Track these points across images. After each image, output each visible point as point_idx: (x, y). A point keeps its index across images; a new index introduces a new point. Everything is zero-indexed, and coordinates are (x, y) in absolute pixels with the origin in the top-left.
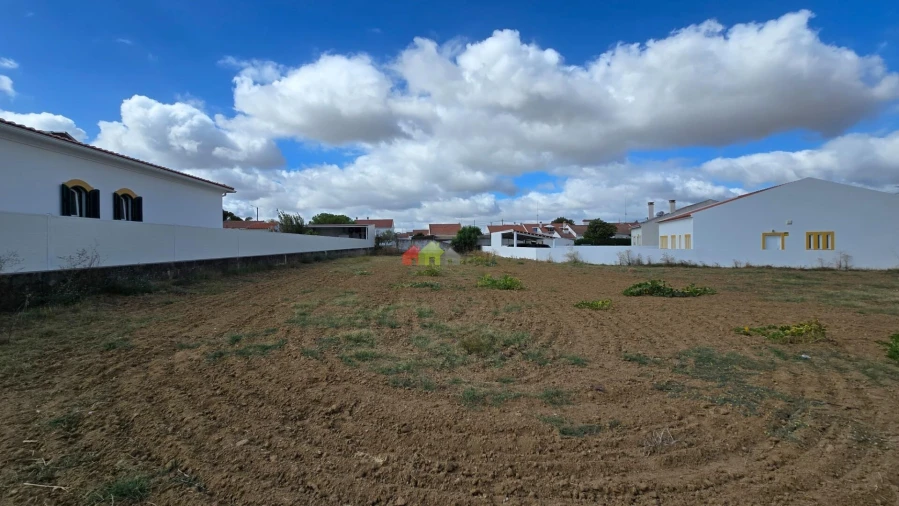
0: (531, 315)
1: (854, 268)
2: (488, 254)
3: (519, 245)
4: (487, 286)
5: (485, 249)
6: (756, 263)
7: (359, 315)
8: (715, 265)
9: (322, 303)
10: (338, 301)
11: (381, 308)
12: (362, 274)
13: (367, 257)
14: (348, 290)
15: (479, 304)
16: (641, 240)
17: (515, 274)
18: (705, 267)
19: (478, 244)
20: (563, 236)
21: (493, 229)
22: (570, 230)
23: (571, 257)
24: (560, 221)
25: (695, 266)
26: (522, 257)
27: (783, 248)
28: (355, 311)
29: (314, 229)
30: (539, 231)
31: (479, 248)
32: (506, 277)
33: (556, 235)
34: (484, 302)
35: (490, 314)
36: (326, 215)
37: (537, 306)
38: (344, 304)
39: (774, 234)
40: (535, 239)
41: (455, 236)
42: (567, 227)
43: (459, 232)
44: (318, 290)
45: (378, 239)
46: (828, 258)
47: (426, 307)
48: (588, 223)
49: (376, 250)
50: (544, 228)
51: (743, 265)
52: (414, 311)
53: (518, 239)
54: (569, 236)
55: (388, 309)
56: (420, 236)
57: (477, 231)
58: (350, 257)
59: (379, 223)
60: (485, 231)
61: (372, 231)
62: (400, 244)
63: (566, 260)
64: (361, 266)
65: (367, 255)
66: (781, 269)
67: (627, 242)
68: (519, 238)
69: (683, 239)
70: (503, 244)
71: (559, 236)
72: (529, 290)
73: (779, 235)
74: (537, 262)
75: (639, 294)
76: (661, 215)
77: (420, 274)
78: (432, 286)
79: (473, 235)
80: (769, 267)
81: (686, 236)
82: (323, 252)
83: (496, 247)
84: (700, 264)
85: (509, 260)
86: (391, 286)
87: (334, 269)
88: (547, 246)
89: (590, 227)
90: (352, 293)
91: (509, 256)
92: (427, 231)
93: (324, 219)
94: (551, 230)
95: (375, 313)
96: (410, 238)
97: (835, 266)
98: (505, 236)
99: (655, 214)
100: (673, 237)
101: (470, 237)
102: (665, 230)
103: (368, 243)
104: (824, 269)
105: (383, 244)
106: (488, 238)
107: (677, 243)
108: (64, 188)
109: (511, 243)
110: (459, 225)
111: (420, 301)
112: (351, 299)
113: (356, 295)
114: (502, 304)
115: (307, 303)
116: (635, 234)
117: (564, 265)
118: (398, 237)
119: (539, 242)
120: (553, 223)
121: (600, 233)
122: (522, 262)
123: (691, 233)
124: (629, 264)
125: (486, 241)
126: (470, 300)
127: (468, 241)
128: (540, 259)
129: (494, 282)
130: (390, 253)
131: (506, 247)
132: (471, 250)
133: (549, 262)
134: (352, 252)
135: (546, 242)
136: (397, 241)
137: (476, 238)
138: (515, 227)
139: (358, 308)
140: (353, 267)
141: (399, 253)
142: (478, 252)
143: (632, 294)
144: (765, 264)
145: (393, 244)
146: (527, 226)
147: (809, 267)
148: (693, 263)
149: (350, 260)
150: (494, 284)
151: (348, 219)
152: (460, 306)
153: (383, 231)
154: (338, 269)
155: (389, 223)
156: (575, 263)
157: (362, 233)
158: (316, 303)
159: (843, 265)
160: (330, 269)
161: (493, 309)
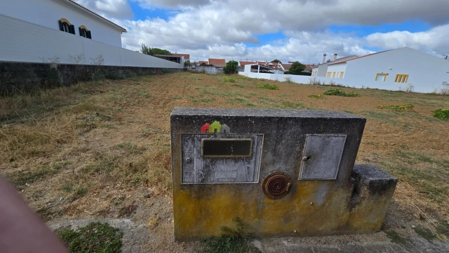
1: (413, 92)
2: (242, 76)
3: (260, 72)
5: (240, 73)
6: (372, 87)
8: (353, 87)
16: (317, 74)
18: (348, 87)
19: (237, 70)
21: (245, 63)
22: (281, 66)
23: (287, 79)
24: (276, 61)
25: (344, 87)
26: (262, 78)
27: (384, 81)
31: (237, 72)
39: (382, 74)
41: (225, 65)
43: (227, 64)
45: (185, 65)
46: (403, 87)
48: (292, 64)
49: (185, 70)
50: (268, 65)
51: (366, 88)
53: (260, 69)
54: (281, 69)
56: (203, 64)
59: (185, 56)
61: (183, 60)
63: (284, 80)
66: (382, 90)
67: (310, 74)
69: (340, 73)
70: (251, 71)
72: (282, 90)
73: (384, 74)
74: (270, 81)
75: (330, 94)
76: (329, 61)
77: (226, 81)
80: (377, 89)
81: (341, 72)
83: (247, 72)
84: (347, 86)
85: (256, 79)
88: (274, 73)
89: (292, 65)
92: (207, 62)
93: (156, 51)
94: (271, 66)
97: (405, 91)
98: (253, 67)
99: (326, 62)
100: (334, 73)
101: (233, 67)
102: (330, 69)
103: (181, 66)
104: (400, 91)
105: (188, 67)
107: (336, 75)
108: (60, 22)
109: (256, 71)
110: (224, 60)
116: (314, 70)
117: (284, 82)
120: (272, 62)
121: (297, 69)
123: (344, 71)
124: (314, 84)
125: (241, 69)
127: (232, 68)
128: (272, 79)
131: (252, 73)
132: (233, 73)
133: (276, 81)
136: (196, 66)
137: (236, 67)
141: (197, 73)
142: (236, 74)
143: (328, 94)
144: (375, 88)
147: (394, 90)
148: (343, 85)
150: (266, 87)
153: (186, 60)
155: (188, 56)
156: (289, 82)
157: (178, 61)
159: (409, 90)
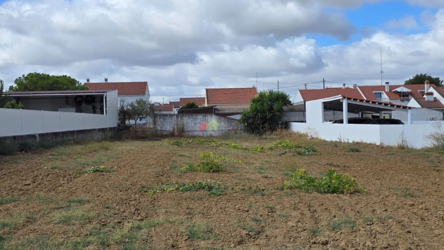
0: (373, 235)
2: (300, 136)
3: (351, 121)
4: (300, 188)
5: (296, 127)
7: (91, 238)
9: (30, 220)
10: (57, 215)
11: (128, 225)
12: (96, 171)
13: (106, 144)
14: (74, 198)
15: (287, 218)
17: (345, 168)
19: (285, 119)
20: (424, 105)
21: (309, 95)
22: (436, 95)
23: (437, 139)
24: (420, 80)
26: (358, 140)
28: (84, 231)
29: (18, 99)
30: (385, 98)
31: (286, 125)
32: (330, 174)
33: (413, 103)
34: (294, 213)
35: (304, 235)
36: (37, 75)
37: (382, 221)
38: (66, 221)
40: (378, 110)
41: (247, 107)
42: (432, 90)
43: (254, 101)
44: (24, 198)
45: (124, 114)
47: (200, 223)
49: (120, 132)
50: (394, 93)
52: (182, 229)
53: (350, 111)
54: (434, 105)
55: (139, 228)
56: (190, 108)
57: (282, 99)
58: (78, 143)
59: (125, 89)
60: (296, 99)
61: (113, 101)
62: (159, 121)
64: (95, 159)
65: (105, 139)
68: (351, 108)
70: (325, 120)
71: (417, 105)
72: (368, 193)
74: (382, 148)
77: (191, 169)
78: (210, 188)
79: (276, 106)
82: (33, 136)
85: (335, 145)
86: (143, 190)
87: (50, 165)
88: (397, 122)
90: (80, 202)
91: (335, 139)
92: (202, 100)
93: (35, 82)
94: (405, 96)
95: (117, 235)
96: (175, 111)
98: (327, 107)
101: (271, 109)
103: (107, 120)
105: (132, 122)
106: (302, 109)
109: (338, 118)
110: (254, 89)
111: (190, 214)
112: (78, 212)
113: (87, 206)
114: (324, 218)
115: (7, 220)
118: (155, 111)
119: (384, 115)
120: (408, 84)
122: (356, 148)
125: (297, 115)
126: (272, 210)
127: (269, 115)
128: (386, 144)
129: (311, 181)
130: (142, 135)
132: (273, 129)
133: (402, 148)
134: (81, 136)
135: (395, 115)
136: (155, 117)
137: (281, 110)
138: (347, 93)
139: (89, 227)
140: (82, 160)
141: (157, 136)
142: (284, 132)
145: (147, 121)
146: (364, 89)
149: (78, 148)
150: (311, 185)
151: (73, 82)
152: (256, 220)
153: (130, 101)
154: (58, 163)
155: (141, 88)
157: (98, 105)
158: (21, 220)
160: (46, 162)
161: (309, 224)
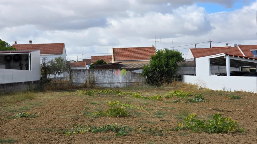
2: (191, 86)
3: (233, 74)
4: (191, 129)
12: (23, 116)
13: (31, 94)
17: (229, 112)
19: (179, 73)
21: (198, 53)
26: (238, 89)
31: (180, 78)
32: (216, 117)
40: (255, 65)
41: (147, 63)
43: (153, 58)
45: (45, 70)
49: (42, 85)
53: (231, 66)
56: (100, 64)
57: (176, 56)
58: (7, 94)
59: (45, 49)
60: (188, 56)
61: (37, 59)
62: (74, 75)
64: (22, 107)
65: (30, 90)
68: (233, 64)
70: (212, 73)
72: (247, 133)
77: (101, 114)
78: (117, 130)
79: (171, 62)
83: (203, 77)
85: (220, 94)
86: (62, 132)
91: (220, 89)
92: (109, 57)
96: (87, 67)
98: (213, 62)
101: (167, 65)
103: (31, 74)
105: (52, 76)
106: (192, 65)
109: (222, 72)
110: (153, 48)
118: (71, 67)
122: (237, 96)
125: (188, 70)
129: (200, 123)
130: (60, 87)
132: (169, 82)
134: (10, 88)
136: (71, 72)
137: (175, 66)
138: (228, 51)
140: (11, 108)
141: (73, 87)
142: (179, 84)
145: (64, 76)
146: (244, 48)
149: (8, 98)
150: (200, 126)
151: (3, 44)
153: (51, 58)
155: (59, 48)
157: (24, 63)
